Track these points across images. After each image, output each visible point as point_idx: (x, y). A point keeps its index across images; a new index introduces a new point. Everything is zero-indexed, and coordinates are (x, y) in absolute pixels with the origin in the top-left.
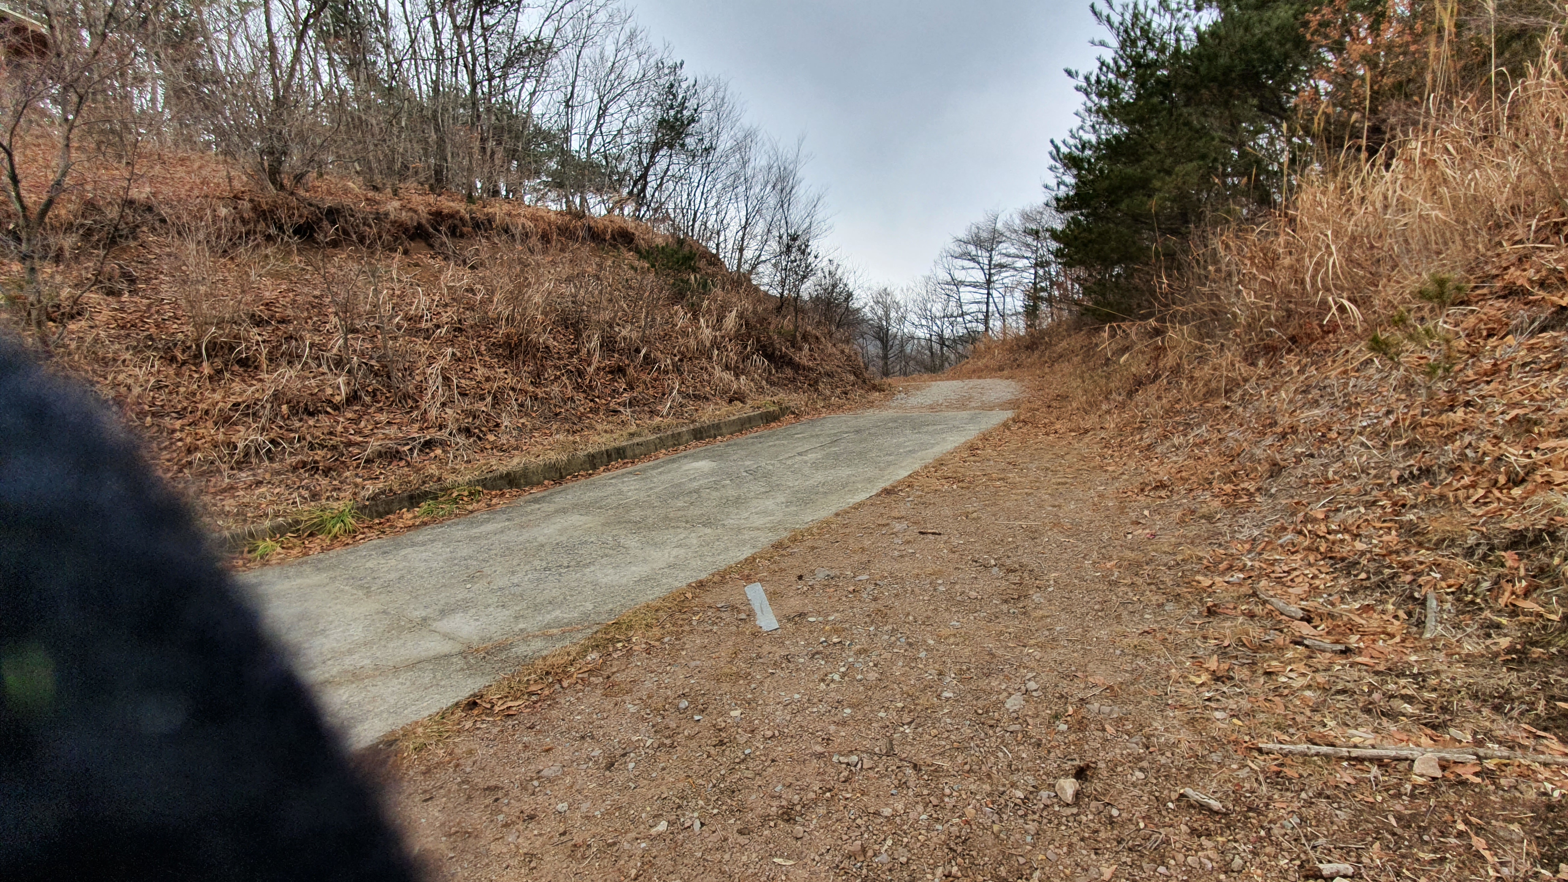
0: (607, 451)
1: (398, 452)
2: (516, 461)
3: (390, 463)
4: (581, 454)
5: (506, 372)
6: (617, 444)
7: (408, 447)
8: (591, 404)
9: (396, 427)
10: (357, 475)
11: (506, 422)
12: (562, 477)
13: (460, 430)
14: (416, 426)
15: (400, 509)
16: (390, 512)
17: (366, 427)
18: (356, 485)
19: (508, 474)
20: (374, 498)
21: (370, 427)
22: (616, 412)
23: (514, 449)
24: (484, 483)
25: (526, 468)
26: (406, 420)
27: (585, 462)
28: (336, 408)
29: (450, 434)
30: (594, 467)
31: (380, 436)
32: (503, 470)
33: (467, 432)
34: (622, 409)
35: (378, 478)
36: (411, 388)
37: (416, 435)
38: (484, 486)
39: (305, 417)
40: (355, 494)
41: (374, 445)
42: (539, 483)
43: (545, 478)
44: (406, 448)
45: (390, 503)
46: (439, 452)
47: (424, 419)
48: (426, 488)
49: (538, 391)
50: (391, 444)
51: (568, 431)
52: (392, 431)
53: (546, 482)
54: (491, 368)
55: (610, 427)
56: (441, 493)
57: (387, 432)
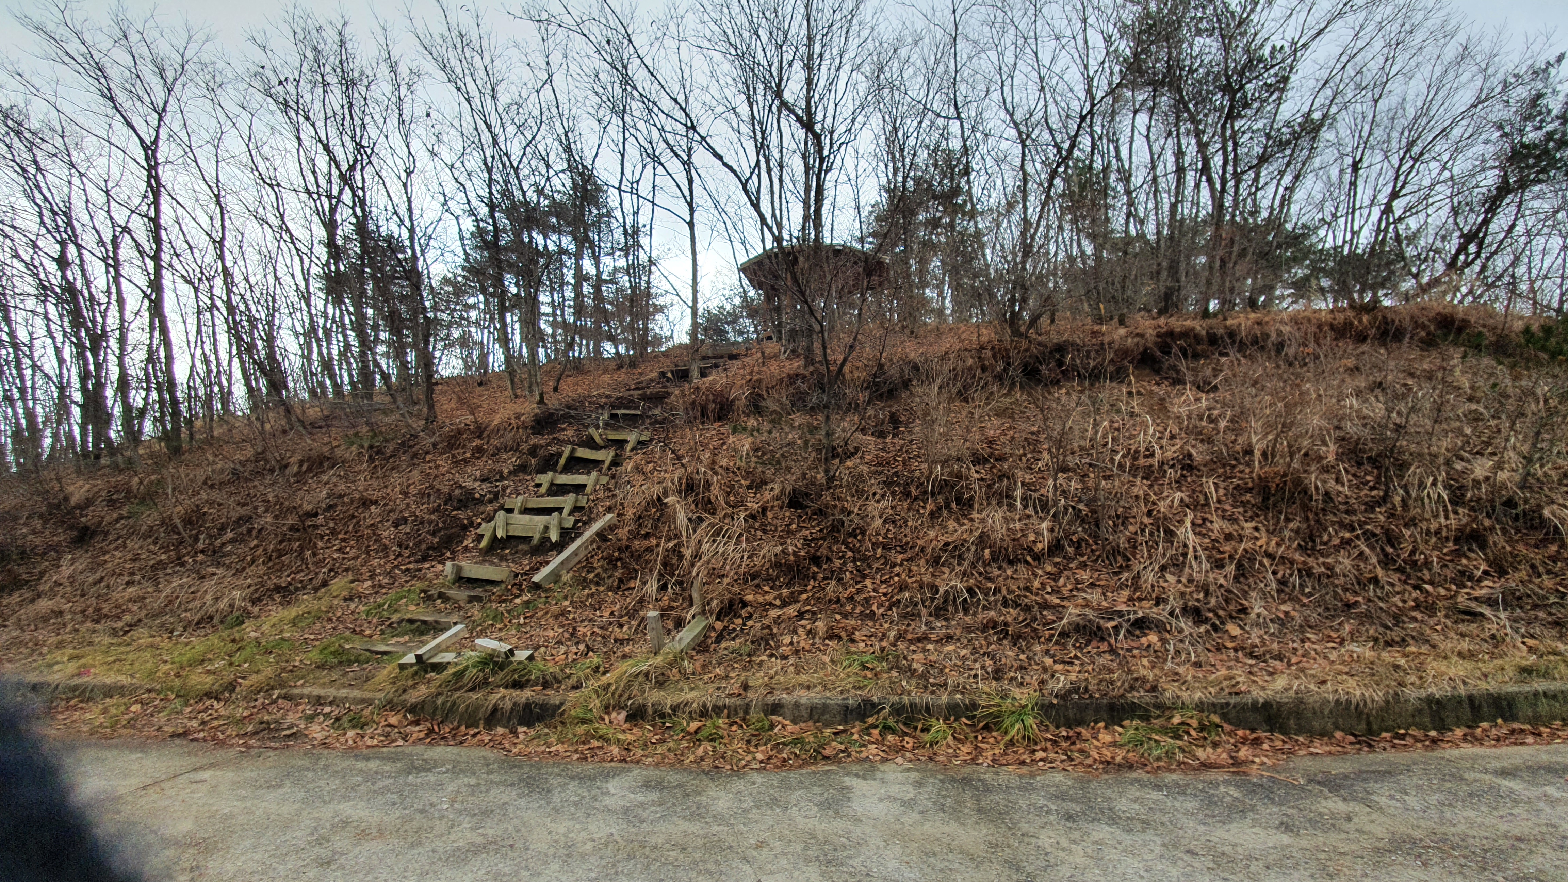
0: (1470, 698)
1: (1099, 628)
2: (1280, 683)
3: (1088, 643)
4: (1411, 693)
5: (1256, 529)
6: (1491, 686)
7: (1113, 623)
8: (1416, 594)
9: (1100, 590)
10: (1047, 652)
11: (1257, 608)
12: (1370, 731)
13: (1185, 610)
14: (1126, 593)
15: (1096, 722)
16: (1081, 723)
17: (1065, 585)
18: (1045, 670)
19: (1267, 705)
20: (1064, 696)
21: (1069, 587)
22: (1474, 616)
23: (1274, 658)
24: (1223, 710)
25: (1300, 701)
26: (1112, 583)
27: (1420, 711)
28: (1037, 557)
29: (1171, 614)
30: (1443, 727)
31: (1080, 601)
32: (1258, 695)
33: (1196, 614)
34: (1487, 611)
35: (1071, 663)
36: (1123, 543)
37: (1123, 608)
38: (1224, 717)
39: (1004, 565)
40: (1042, 682)
41: (1072, 613)
42: (1324, 734)
43: (1337, 727)
44: (1110, 624)
45: (1082, 708)
46: (1153, 638)
47: (1136, 586)
48: (1134, 697)
49: (1311, 561)
50: (1091, 614)
51: (1376, 640)
52: (1094, 596)
53: (1338, 734)
54: (1233, 520)
55: (1465, 645)
56: (1155, 712)
57: (1088, 596)
